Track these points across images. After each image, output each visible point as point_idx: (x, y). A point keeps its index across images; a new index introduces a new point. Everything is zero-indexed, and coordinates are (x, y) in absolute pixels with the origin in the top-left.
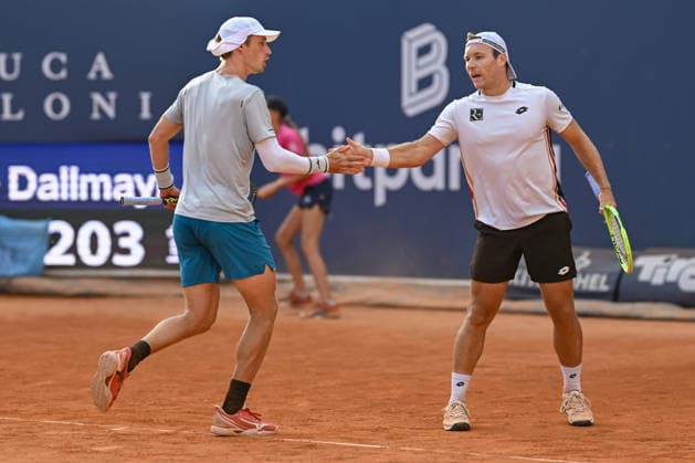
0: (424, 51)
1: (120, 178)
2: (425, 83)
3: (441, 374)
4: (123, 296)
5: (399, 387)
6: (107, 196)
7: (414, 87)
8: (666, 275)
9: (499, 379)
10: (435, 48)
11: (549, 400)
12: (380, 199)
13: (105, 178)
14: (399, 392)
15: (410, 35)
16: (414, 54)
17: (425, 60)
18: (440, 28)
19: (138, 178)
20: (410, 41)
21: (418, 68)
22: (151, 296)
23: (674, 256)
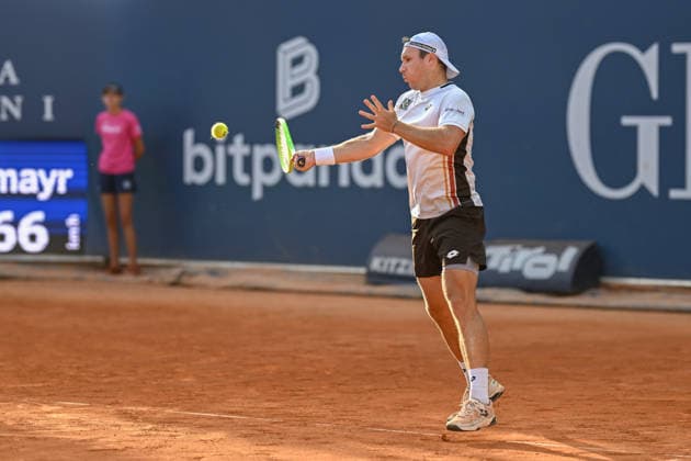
0: (297, 61)
1: (25, 173)
2: (298, 90)
3: (310, 352)
4: (28, 279)
5: (274, 364)
6: (14, 189)
7: (288, 93)
8: (512, 263)
9: (361, 357)
10: (307, 59)
11: (408, 377)
12: (257, 194)
13: (12, 173)
14: (274, 368)
15: (285, 47)
16: (288, 64)
17: (298, 69)
18: (312, 41)
19: (42, 173)
20: (285, 53)
21: (293, 76)
22: (53, 280)
23: (518, 247)
